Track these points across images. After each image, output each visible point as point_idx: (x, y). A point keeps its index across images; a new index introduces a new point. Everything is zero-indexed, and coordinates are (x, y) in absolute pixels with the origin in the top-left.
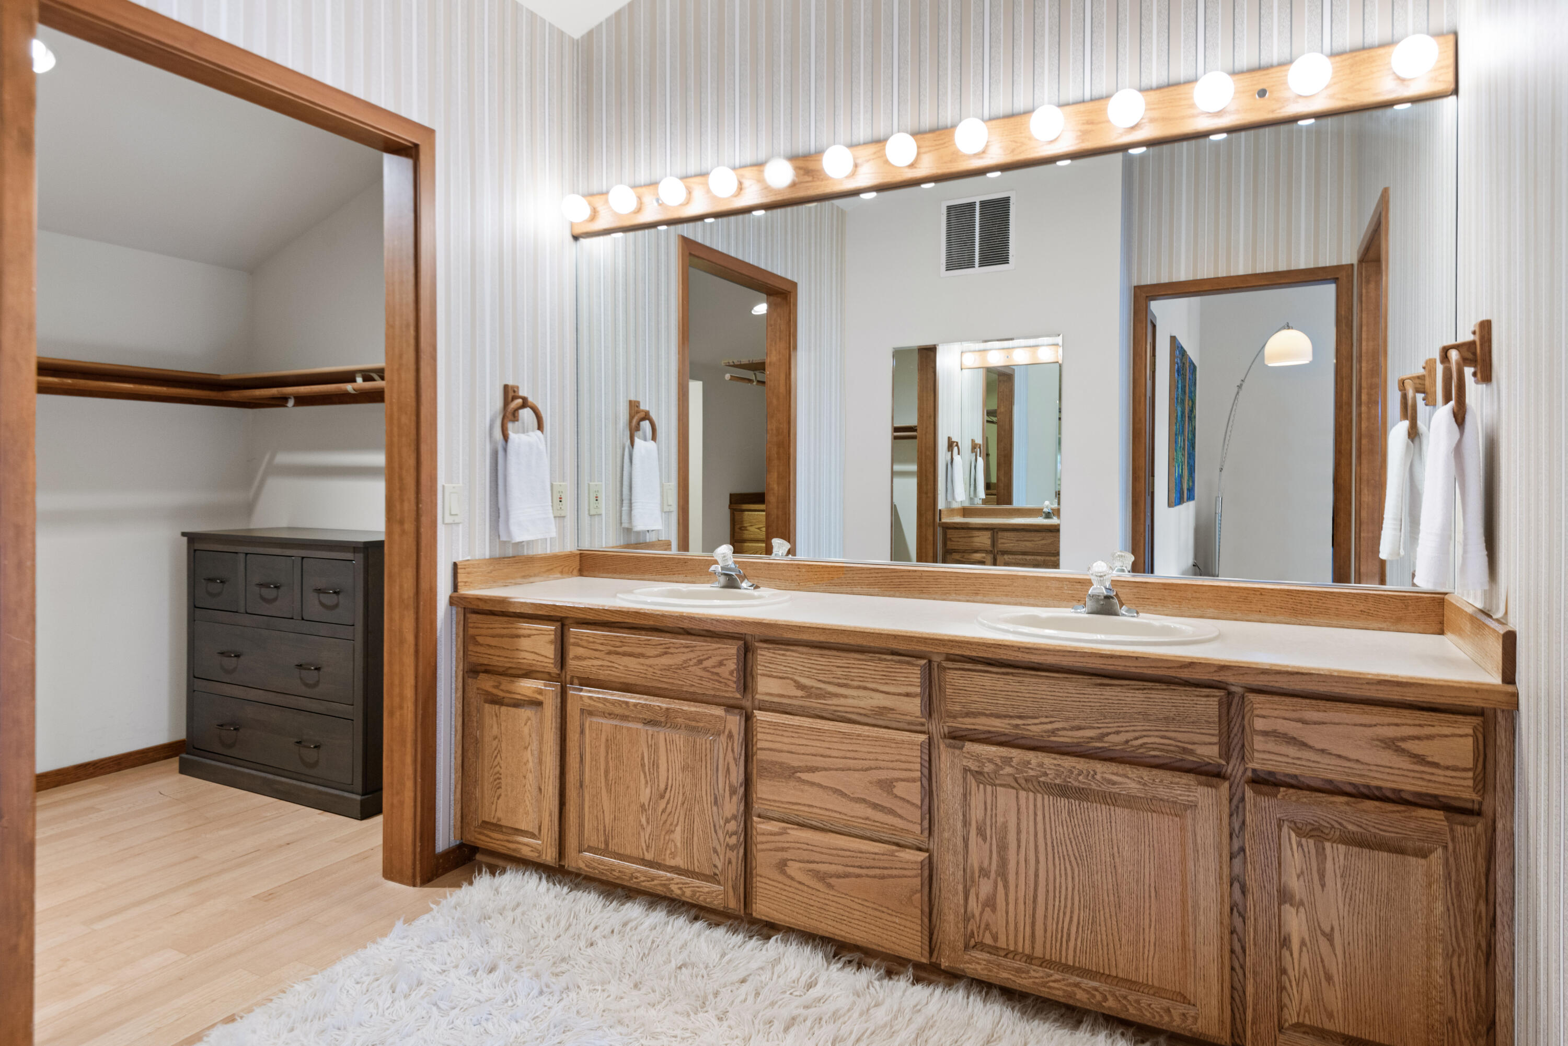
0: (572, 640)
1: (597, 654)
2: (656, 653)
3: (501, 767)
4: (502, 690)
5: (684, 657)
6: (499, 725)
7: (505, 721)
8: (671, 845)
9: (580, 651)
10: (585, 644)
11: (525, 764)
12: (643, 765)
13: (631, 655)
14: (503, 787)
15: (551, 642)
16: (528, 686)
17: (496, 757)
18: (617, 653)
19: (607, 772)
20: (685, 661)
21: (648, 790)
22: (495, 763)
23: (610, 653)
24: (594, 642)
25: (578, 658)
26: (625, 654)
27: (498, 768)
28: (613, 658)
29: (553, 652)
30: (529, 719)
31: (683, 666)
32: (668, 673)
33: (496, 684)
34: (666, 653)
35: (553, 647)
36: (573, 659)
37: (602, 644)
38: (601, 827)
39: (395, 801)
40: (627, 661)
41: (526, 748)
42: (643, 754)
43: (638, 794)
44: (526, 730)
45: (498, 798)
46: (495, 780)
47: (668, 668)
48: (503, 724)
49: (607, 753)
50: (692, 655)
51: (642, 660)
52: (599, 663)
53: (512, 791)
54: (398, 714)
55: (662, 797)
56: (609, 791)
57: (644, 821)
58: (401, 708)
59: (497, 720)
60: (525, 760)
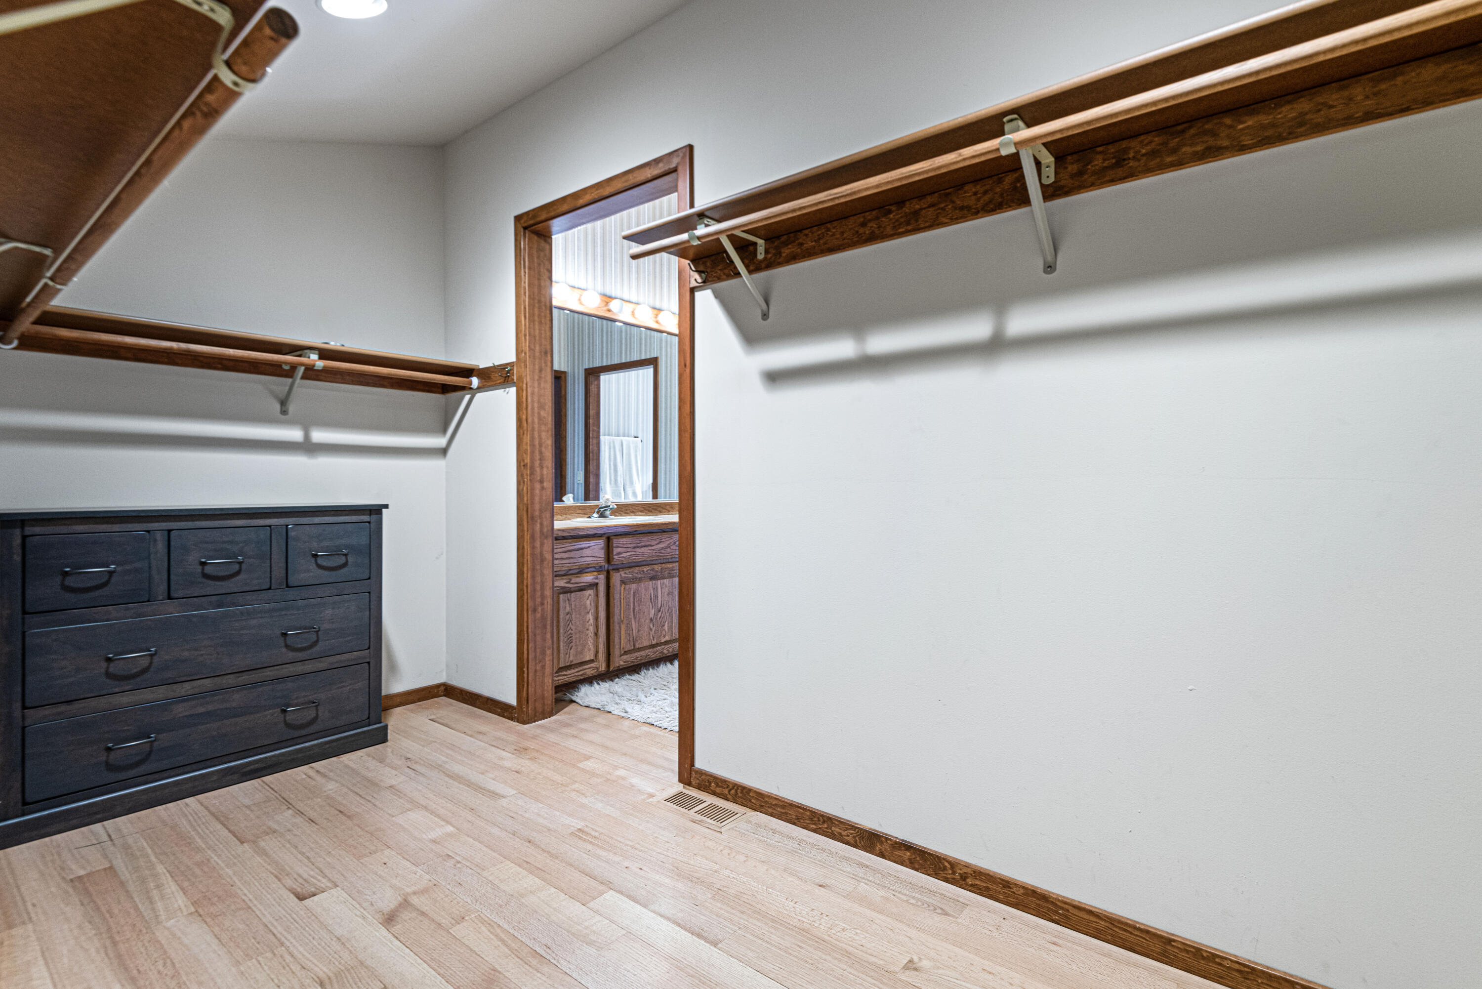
0: (614, 545)
1: (629, 550)
2: (656, 543)
3: (572, 630)
4: (572, 583)
5: (668, 542)
6: (570, 605)
7: (574, 601)
8: (664, 632)
9: (619, 550)
10: (621, 545)
11: (588, 622)
12: (651, 599)
13: (645, 546)
14: (574, 641)
15: (602, 548)
16: (588, 578)
17: (569, 625)
18: (638, 547)
19: (634, 609)
20: (669, 544)
21: (653, 611)
22: (568, 628)
23: (634, 548)
24: (626, 544)
25: (618, 554)
26: (642, 547)
27: (570, 631)
28: (636, 550)
29: (603, 554)
30: (590, 595)
31: (668, 547)
32: (662, 551)
33: (568, 580)
34: (661, 542)
35: (603, 551)
36: (616, 555)
37: (630, 544)
38: (631, 639)
39: (538, 668)
40: (643, 549)
41: (588, 613)
42: (651, 594)
43: (649, 614)
44: (588, 602)
45: (570, 649)
46: (568, 639)
47: (662, 549)
48: (573, 603)
49: (634, 599)
50: (671, 541)
51: (650, 548)
52: (629, 554)
53: (579, 641)
54: (540, 609)
55: (659, 611)
56: (635, 618)
57: (651, 626)
58: (542, 604)
59: (569, 603)
60: (588, 620)
